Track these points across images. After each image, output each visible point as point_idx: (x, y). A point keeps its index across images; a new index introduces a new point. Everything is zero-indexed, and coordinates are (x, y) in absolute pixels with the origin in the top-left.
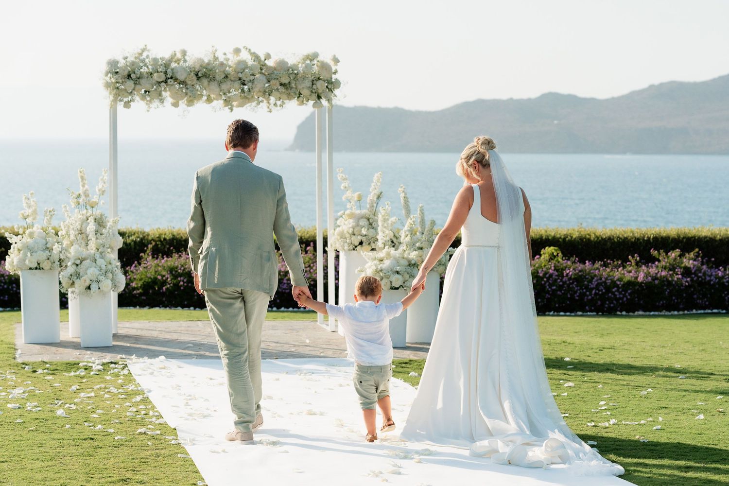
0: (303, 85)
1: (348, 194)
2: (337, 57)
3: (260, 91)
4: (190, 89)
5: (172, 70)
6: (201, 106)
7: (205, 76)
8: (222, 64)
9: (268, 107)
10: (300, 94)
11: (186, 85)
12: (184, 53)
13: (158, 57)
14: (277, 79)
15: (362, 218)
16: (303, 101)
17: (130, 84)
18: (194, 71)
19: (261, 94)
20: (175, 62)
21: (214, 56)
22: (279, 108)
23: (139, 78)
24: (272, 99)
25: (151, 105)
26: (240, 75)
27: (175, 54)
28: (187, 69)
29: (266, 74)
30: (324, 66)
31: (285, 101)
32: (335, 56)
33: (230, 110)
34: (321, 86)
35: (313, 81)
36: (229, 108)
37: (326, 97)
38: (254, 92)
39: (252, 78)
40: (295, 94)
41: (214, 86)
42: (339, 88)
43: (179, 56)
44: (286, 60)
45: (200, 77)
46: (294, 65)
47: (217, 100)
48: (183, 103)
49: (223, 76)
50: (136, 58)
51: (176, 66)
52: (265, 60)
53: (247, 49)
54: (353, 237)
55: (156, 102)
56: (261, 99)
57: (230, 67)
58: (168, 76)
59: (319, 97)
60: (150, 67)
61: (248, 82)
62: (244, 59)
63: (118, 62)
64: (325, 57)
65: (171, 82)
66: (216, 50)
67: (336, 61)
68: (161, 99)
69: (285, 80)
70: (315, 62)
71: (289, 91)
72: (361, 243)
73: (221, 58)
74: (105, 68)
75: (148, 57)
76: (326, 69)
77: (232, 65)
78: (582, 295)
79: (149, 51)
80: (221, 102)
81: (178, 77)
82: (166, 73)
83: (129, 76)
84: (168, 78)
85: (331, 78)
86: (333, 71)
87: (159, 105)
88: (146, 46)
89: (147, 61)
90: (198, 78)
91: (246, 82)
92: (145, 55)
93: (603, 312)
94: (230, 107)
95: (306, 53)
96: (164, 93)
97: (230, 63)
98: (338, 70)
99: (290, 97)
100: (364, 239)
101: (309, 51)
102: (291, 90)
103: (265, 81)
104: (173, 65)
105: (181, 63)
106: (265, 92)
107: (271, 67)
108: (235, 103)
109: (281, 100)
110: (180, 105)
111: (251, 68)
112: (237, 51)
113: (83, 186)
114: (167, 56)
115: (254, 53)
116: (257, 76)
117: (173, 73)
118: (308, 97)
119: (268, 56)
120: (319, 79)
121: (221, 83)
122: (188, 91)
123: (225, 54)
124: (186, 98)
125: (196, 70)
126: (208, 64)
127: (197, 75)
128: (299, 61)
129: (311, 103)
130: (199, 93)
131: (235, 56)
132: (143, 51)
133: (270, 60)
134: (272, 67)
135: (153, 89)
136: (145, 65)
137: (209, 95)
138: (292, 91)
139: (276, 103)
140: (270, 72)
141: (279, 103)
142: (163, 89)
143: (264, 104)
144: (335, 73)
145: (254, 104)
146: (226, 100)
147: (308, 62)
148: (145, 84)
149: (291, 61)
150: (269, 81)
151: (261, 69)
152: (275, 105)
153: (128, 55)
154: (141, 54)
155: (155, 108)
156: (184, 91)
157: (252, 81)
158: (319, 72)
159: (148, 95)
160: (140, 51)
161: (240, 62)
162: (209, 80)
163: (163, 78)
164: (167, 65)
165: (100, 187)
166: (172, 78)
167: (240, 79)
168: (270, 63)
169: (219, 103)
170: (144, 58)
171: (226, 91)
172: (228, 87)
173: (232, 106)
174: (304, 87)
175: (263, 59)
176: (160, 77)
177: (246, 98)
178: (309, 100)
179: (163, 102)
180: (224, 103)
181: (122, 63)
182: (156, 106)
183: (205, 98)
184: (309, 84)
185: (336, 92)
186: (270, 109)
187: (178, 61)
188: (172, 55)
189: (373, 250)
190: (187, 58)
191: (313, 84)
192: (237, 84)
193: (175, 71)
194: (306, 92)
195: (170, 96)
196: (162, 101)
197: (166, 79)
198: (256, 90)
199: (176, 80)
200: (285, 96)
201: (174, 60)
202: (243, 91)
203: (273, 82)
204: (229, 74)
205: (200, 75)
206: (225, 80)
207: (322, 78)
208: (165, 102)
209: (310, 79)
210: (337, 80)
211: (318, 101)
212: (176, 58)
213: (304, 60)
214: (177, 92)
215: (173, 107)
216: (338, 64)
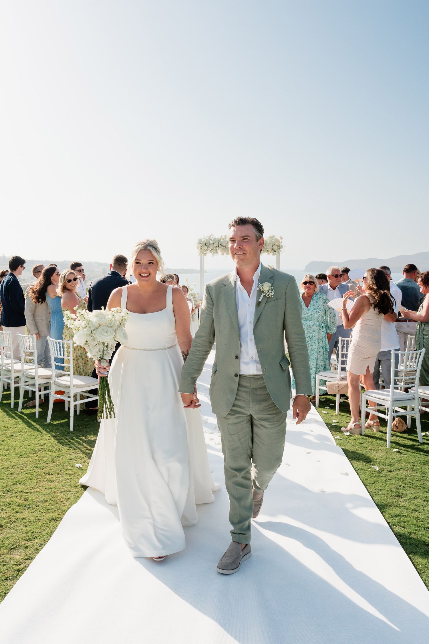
0: (269, 247)
2: (282, 237)
5: (221, 242)
12: (226, 236)
13: (216, 237)
17: (206, 247)
20: (222, 239)
23: (209, 245)
25: (213, 255)
27: (222, 237)
30: (277, 240)
32: (281, 237)
34: (275, 248)
37: (278, 252)
42: (282, 248)
43: (224, 237)
48: (225, 254)
50: (208, 238)
55: (216, 254)
58: (219, 244)
59: (275, 252)
60: (213, 241)
63: (202, 239)
64: (277, 237)
67: (281, 238)
74: (197, 242)
75: (212, 238)
79: (213, 235)
81: (223, 244)
82: (218, 243)
83: (205, 244)
85: (280, 245)
86: (280, 242)
88: (212, 234)
89: (212, 239)
92: (212, 237)
95: (270, 236)
96: (218, 251)
98: (282, 242)
101: (272, 235)
104: (222, 240)
113: (187, 283)
114: (219, 237)
117: (221, 243)
124: (226, 252)
129: (272, 253)
132: (211, 235)
135: (214, 249)
136: (211, 240)
142: (218, 249)
144: (281, 242)
147: (271, 239)
148: (211, 248)
153: (205, 237)
154: (210, 237)
155: (215, 256)
156: (225, 249)
158: (276, 242)
159: (212, 251)
160: (210, 236)
164: (219, 241)
166: (221, 245)
176: (217, 245)
179: (217, 254)
181: (203, 240)
187: (223, 239)
191: (272, 247)
193: (222, 242)
194: (270, 250)
195: (221, 251)
196: (217, 253)
199: (222, 246)
207: (276, 244)
208: (218, 253)
209: (272, 245)
210: (282, 245)
211: (274, 253)
212: (222, 238)
213: (269, 238)
214: (223, 250)
215: (222, 256)
216: (282, 239)
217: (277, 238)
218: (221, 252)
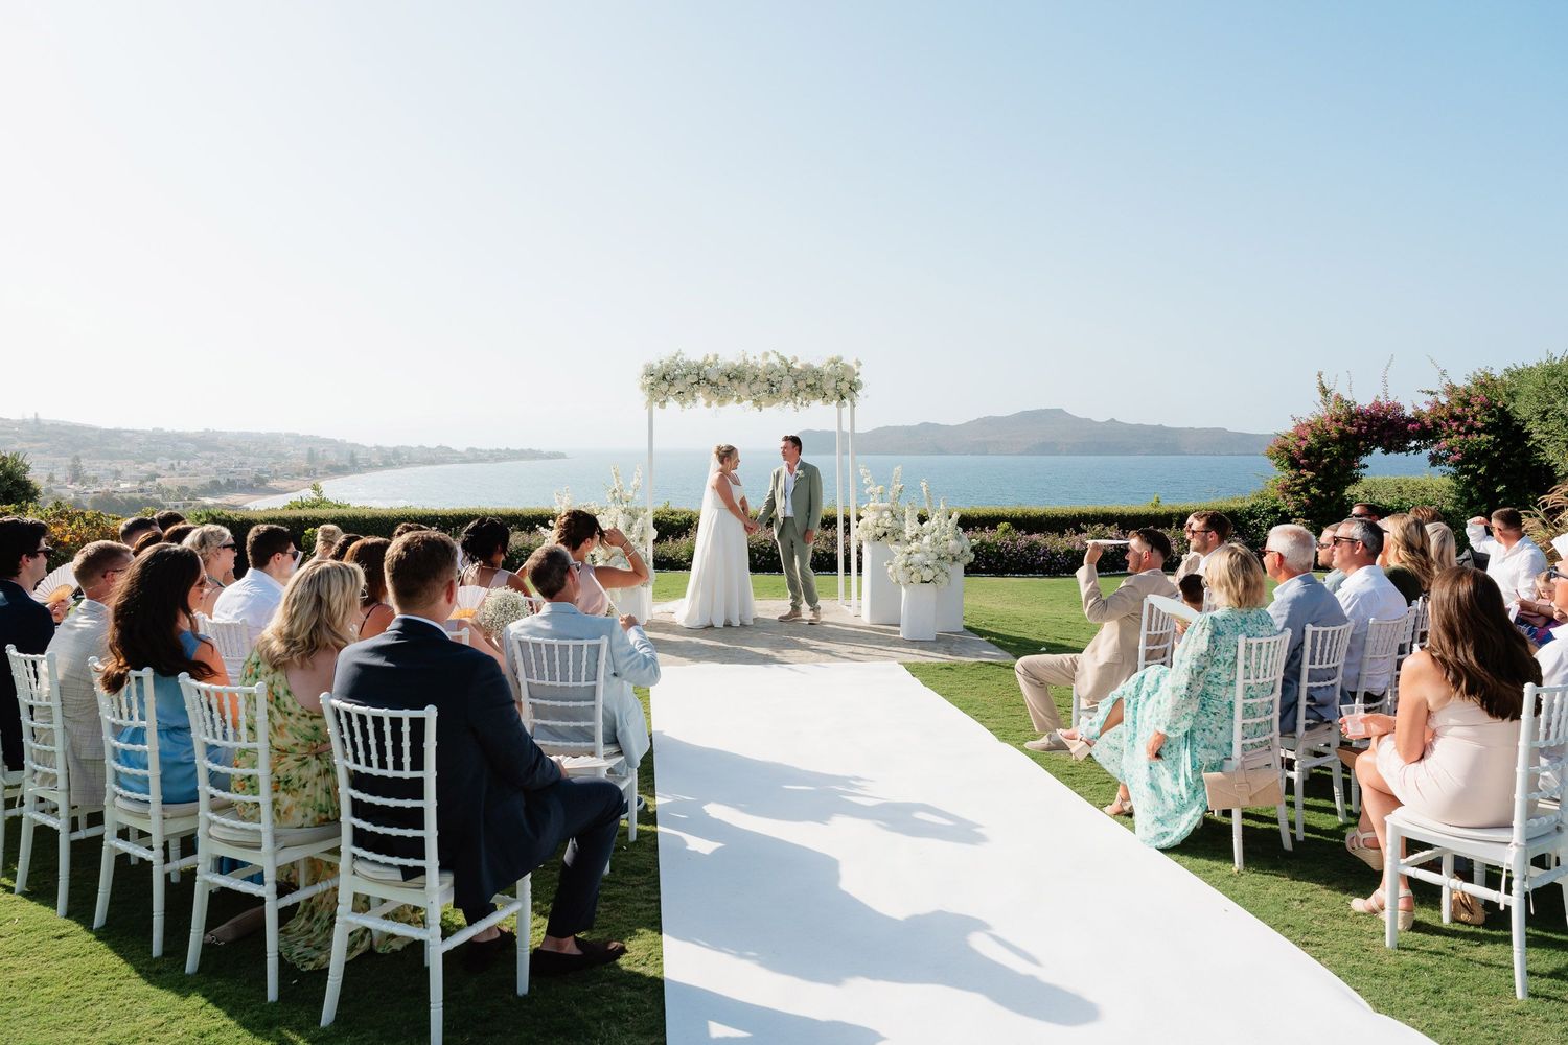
1: (871, 489)
2: (859, 360)
3: (787, 392)
4: (722, 390)
5: (705, 372)
6: (732, 406)
7: (735, 377)
8: (752, 366)
9: (795, 408)
10: (825, 395)
11: (717, 387)
12: (716, 357)
13: (692, 361)
14: (805, 380)
15: (885, 510)
16: (827, 401)
17: (664, 386)
18: (726, 373)
19: (789, 395)
20: (708, 365)
21: (744, 359)
22: (805, 408)
23: (673, 380)
24: (799, 399)
25: (685, 405)
26: (768, 377)
27: (707, 358)
28: (719, 371)
29: (793, 376)
30: (848, 368)
31: (811, 402)
32: (857, 359)
34: (844, 386)
35: (838, 382)
37: (849, 398)
38: (782, 393)
39: (780, 379)
40: (820, 394)
41: (744, 386)
42: (861, 388)
43: (711, 359)
44: (812, 363)
46: (820, 368)
47: (747, 400)
48: (715, 404)
49: (753, 377)
50: (671, 362)
51: (708, 369)
52: (792, 363)
53: (774, 353)
54: (878, 530)
55: (690, 403)
56: (788, 399)
57: (759, 369)
58: (701, 378)
59: (842, 397)
60: (684, 370)
61: (776, 383)
62: (773, 362)
63: (654, 365)
64: (849, 361)
65: (703, 383)
66: (746, 355)
67: (859, 364)
69: (811, 381)
70: (839, 365)
71: (815, 392)
72: (885, 534)
73: (751, 361)
74: (642, 370)
75: (682, 360)
76: (849, 371)
77: (761, 368)
78: (1034, 560)
79: (683, 355)
80: (751, 402)
81: (710, 379)
82: (698, 375)
83: (664, 378)
84: (701, 380)
85: (855, 379)
86: (856, 374)
89: (682, 364)
90: (730, 380)
91: (774, 384)
92: (679, 358)
93: (1049, 573)
94: (759, 407)
95: (830, 357)
96: (696, 394)
97: (759, 366)
98: (861, 373)
99: (815, 397)
100: (888, 530)
101: (835, 356)
102: (816, 390)
103: (792, 382)
104: (706, 368)
105: (713, 366)
106: (792, 392)
107: (797, 370)
108: (763, 404)
109: (807, 401)
110: (712, 405)
111: (779, 371)
112: (766, 355)
113: (617, 481)
114: (700, 360)
115: (782, 357)
116: (785, 377)
117: (706, 375)
118: (832, 397)
119: (795, 360)
120: (843, 380)
121: (751, 384)
122: (720, 392)
123: (755, 358)
124: (718, 399)
125: (728, 372)
126: (739, 366)
127: (728, 376)
128: (823, 364)
129: (835, 402)
130: (730, 394)
131: (764, 361)
132: (677, 355)
133: (797, 363)
134: (799, 370)
135: (687, 391)
136: (679, 368)
137: (740, 396)
138: (818, 392)
140: (796, 374)
141: (805, 403)
142: (696, 390)
143: (791, 404)
144: (858, 374)
145: (781, 404)
146: (755, 400)
147: (833, 364)
148: (679, 386)
149: (817, 365)
150: (796, 383)
151: (789, 371)
152: (802, 404)
153: (664, 359)
154: (675, 358)
156: (716, 392)
157: (780, 382)
158: (842, 374)
159: (682, 396)
160: (674, 356)
161: (769, 364)
162: (739, 381)
163: (696, 380)
164: (700, 368)
165: (635, 482)
166: (704, 380)
167: (769, 380)
168: (797, 366)
169: (748, 403)
170: (677, 362)
171: (755, 392)
172: (757, 388)
173: (761, 406)
174: (829, 386)
175: (790, 362)
176: (693, 379)
177: (774, 397)
178: (832, 400)
180: (753, 403)
181: (657, 365)
182: (690, 407)
183: (735, 398)
184: (833, 385)
185: (859, 392)
187: (710, 365)
188: (704, 359)
189: (897, 540)
190: (719, 361)
191: (837, 385)
192: (766, 386)
193: (707, 373)
194: (830, 393)
195: (703, 397)
196: (695, 401)
197: (699, 380)
198: (784, 390)
199: (708, 381)
200: (810, 397)
201: (706, 363)
202: (771, 392)
203: (799, 383)
204: (758, 376)
205: (731, 376)
206: (755, 381)
207: (845, 379)
208: (698, 402)
209: (835, 380)
210: (859, 381)
211: (842, 401)
212: (708, 361)
213: (829, 363)
214: (709, 394)
216: (861, 367)
217: (849, 363)
218: (706, 399)
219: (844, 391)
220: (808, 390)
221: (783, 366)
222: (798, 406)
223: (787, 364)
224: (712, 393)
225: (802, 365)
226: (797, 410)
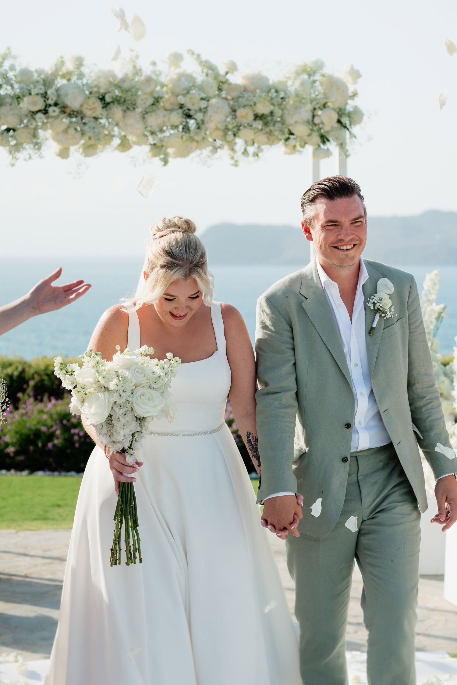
0: (296, 118)
2: (356, 68)
3: (217, 129)
4: (90, 124)
5: (57, 90)
8: (149, 80)
9: (232, 158)
10: (291, 134)
11: (82, 118)
12: (79, 62)
13: (32, 68)
14: (251, 106)
16: (295, 147)
18: (98, 92)
19: (220, 133)
20: (63, 76)
21: (135, 67)
22: (251, 158)
24: (240, 143)
25: (18, 155)
26: (181, 99)
27: (63, 63)
28: (85, 88)
29: (229, 97)
30: (335, 84)
31: (263, 147)
32: (352, 67)
33: (163, 163)
34: (328, 118)
35: (315, 109)
36: (161, 160)
37: (337, 139)
38: (206, 130)
39: (203, 104)
40: (282, 132)
41: (134, 118)
43: (69, 66)
44: (265, 74)
45: (108, 104)
46: (280, 82)
47: (139, 144)
48: (76, 151)
49: (151, 101)
51: (64, 85)
52: (227, 73)
53: (193, 53)
55: (28, 149)
56: (219, 143)
57: (163, 85)
58: (50, 102)
59: (324, 139)
60: (16, 86)
61: (196, 112)
62: (189, 71)
65: (54, 111)
66: (137, 57)
67: (356, 75)
68: (37, 144)
69: (263, 108)
70: (317, 77)
71: (272, 128)
73: (147, 70)
75: (12, 68)
76: (338, 89)
77: (166, 83)
79: (15, 58)
80: (147, 148)
81: (69, 104)
82: (45, 96)
84: (50, 105)
85: (347, 105)
86: (350, 94)
87: (32, 154)
88: (9, 48)
89: (11, 75)
90: (106, 105)
91: (191, 113)
94: (162, 156)
96: (41, 132)
97: (163, 79)
98: (359, 92)
99: (271, 139)
102: (274, 125)
103: (227, 110)
104: (60, 82)
105: (74, 78)
106: (227, 129)
107: (237, 86)
108: (170, 151)
109: (256, 145)
110: (71, 154)
111: (201, 88)
112: (177, 58)
114: (48, 67)
115: (207, 62)
116: (213, 101)
117: (59, 96)
118: (306, 138)
119: (233, 68)
120: (325, 106)
121: (147, 113)
122: (86, 128)
123: (154, 64)
124: (82, 142)
125: (102, 91)
126: (123, 80)
127: (102, 99)
128: (287, 75)
129: (309, 149)
130: (106, 132)
131: (173, 69)
133: (236, 73)
134: (239, 86)
135: (22, 126)
136: (8, 81)
137: (125, 136)
138: (276, 128)
139: (245, 150)
140: (235, 94)
141: (251, 150)
142: (40, 124)
143: (224, 153)
144: (355, 95)
145: (207, 151)
146: (155, 144)
147: (306, 77)
148: (8, 116)
149: (275, 77)
150: (234, 111)
151: (220, 90)
152: (245, 152)
155: (25, 160)
156: (79, 129)
157: (204, 111)
158: (325, 94)
159: (12, 136)
161: (181, 76)
162: (125, 108)
163: (40, 105)
164: (48, 83)
167: (181, 106)
168: (237, 79)
169: (142, 150)
170: (6, 70)
171: (155, 128)
172: (160, 121)
173: (166, 155)
175: (222, 71)
176: (34, 103)
177: (192, 139)
178: (306, 143)
179: (39, 149)
180: (151, 150)
182: (27, 157)
183: (116, 141)
184: (307, 116)
185: (355, 129)
186: (236, 161)
187: (67, 76)
188: (56, 65)
190: (85, 70)
191: (314, 116)
192: (176, 118)
193: (62, 92)
194: (301, 130)
195: (54, 138)
196: (38, 146)
197: (46, 106)
198: (211, 125)
199: (64, 109)
200: (262, 137)
201: (60, 73)
202: (186, 129)
203: (241, 112)
204: (161, 98)
205: (108, 99)
206: (154, 107)
207: (329, 104)
208: (43, 148)
209: (309, 107)
210: (356, 108)
211: (322, 146)
212: (64, 70)
213: (298, 74)
214: (66, 131)
215: (59, 159)
216: (360, 80)
218: (59, 141)
219: (327, 128)
220: (259, 124)
221: (210, 79)
222: (239, 155)
223: (216, 76)
224: (71, 131)
225: (244, 78)
226: (236, 164)
